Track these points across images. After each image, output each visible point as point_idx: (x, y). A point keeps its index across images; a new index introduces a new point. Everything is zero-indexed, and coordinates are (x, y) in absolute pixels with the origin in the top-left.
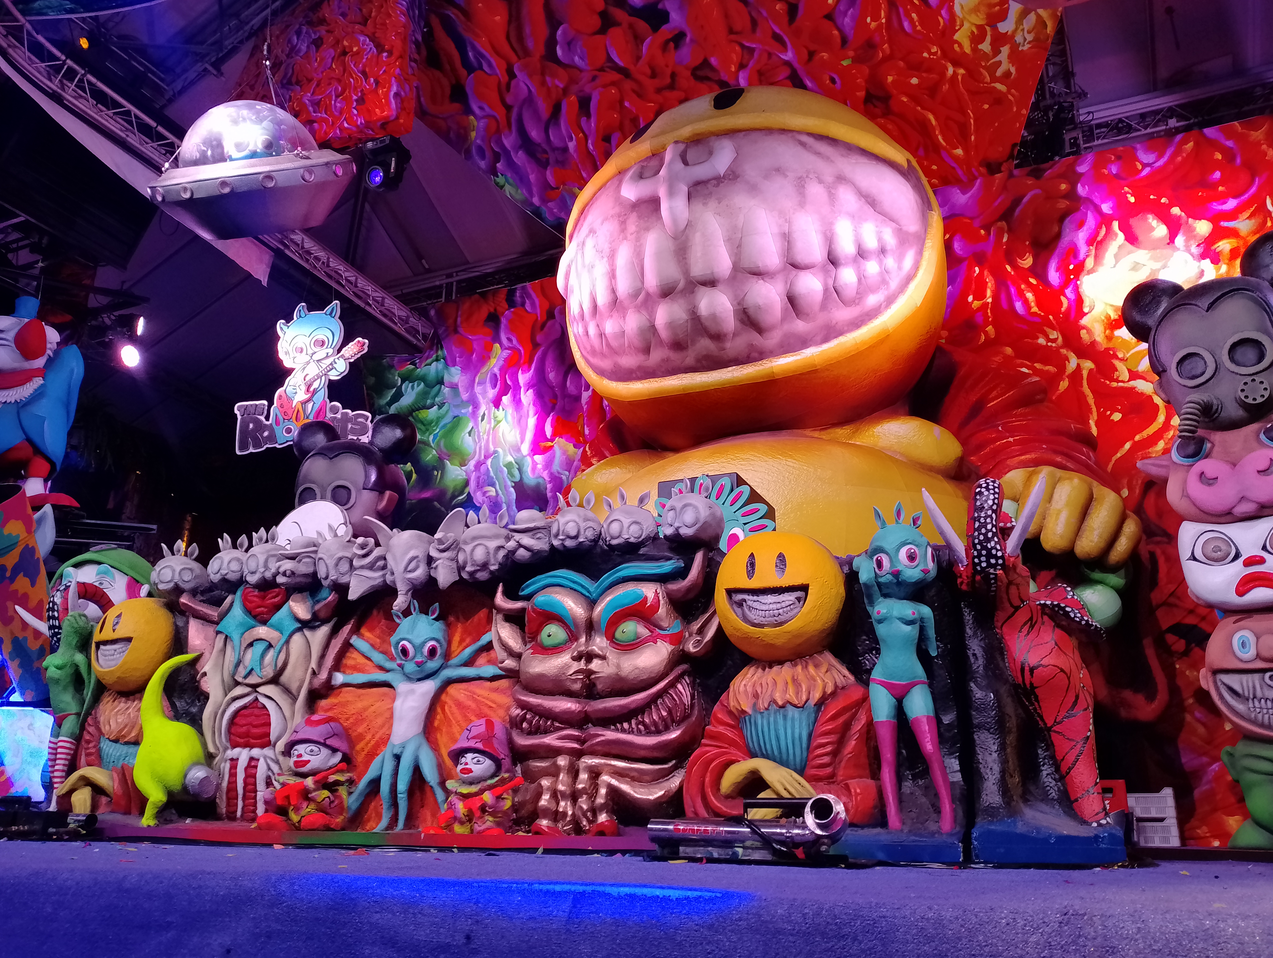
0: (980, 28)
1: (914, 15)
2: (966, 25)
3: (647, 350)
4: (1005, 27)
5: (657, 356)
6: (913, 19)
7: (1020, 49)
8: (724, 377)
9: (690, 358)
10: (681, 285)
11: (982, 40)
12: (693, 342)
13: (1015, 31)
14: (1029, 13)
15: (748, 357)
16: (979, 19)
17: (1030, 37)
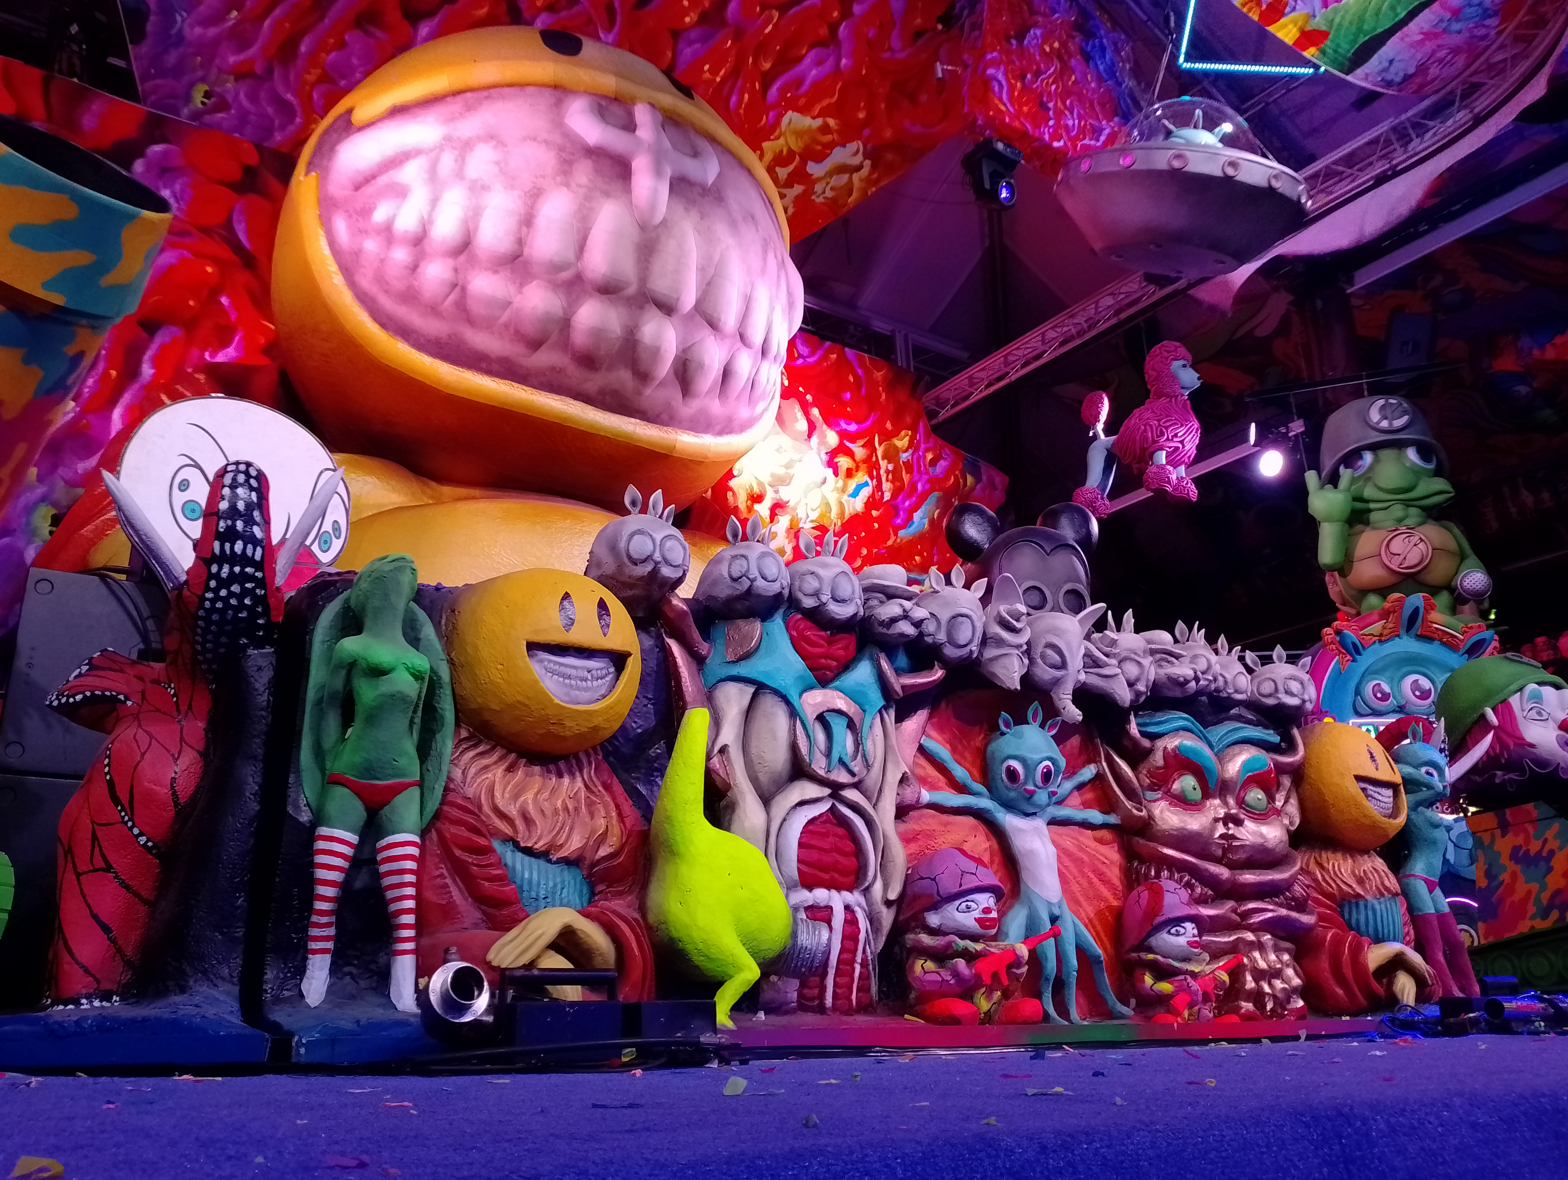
0: (791, 152)
1: (746, 96)
2: (781, 141)
3: (535, 344)
4: (814, 169)
5: (544, 358)
6: (743, 99)
7: (813, 197)
8: (623, 427)
9: (594, 382)
10: (631, 290)
11: (784, 165)
12: (610, 368)
13: (819, 179)
14: (845, 173)
15: (658, 416)
16: (796, 145)
17: (829, 194)
